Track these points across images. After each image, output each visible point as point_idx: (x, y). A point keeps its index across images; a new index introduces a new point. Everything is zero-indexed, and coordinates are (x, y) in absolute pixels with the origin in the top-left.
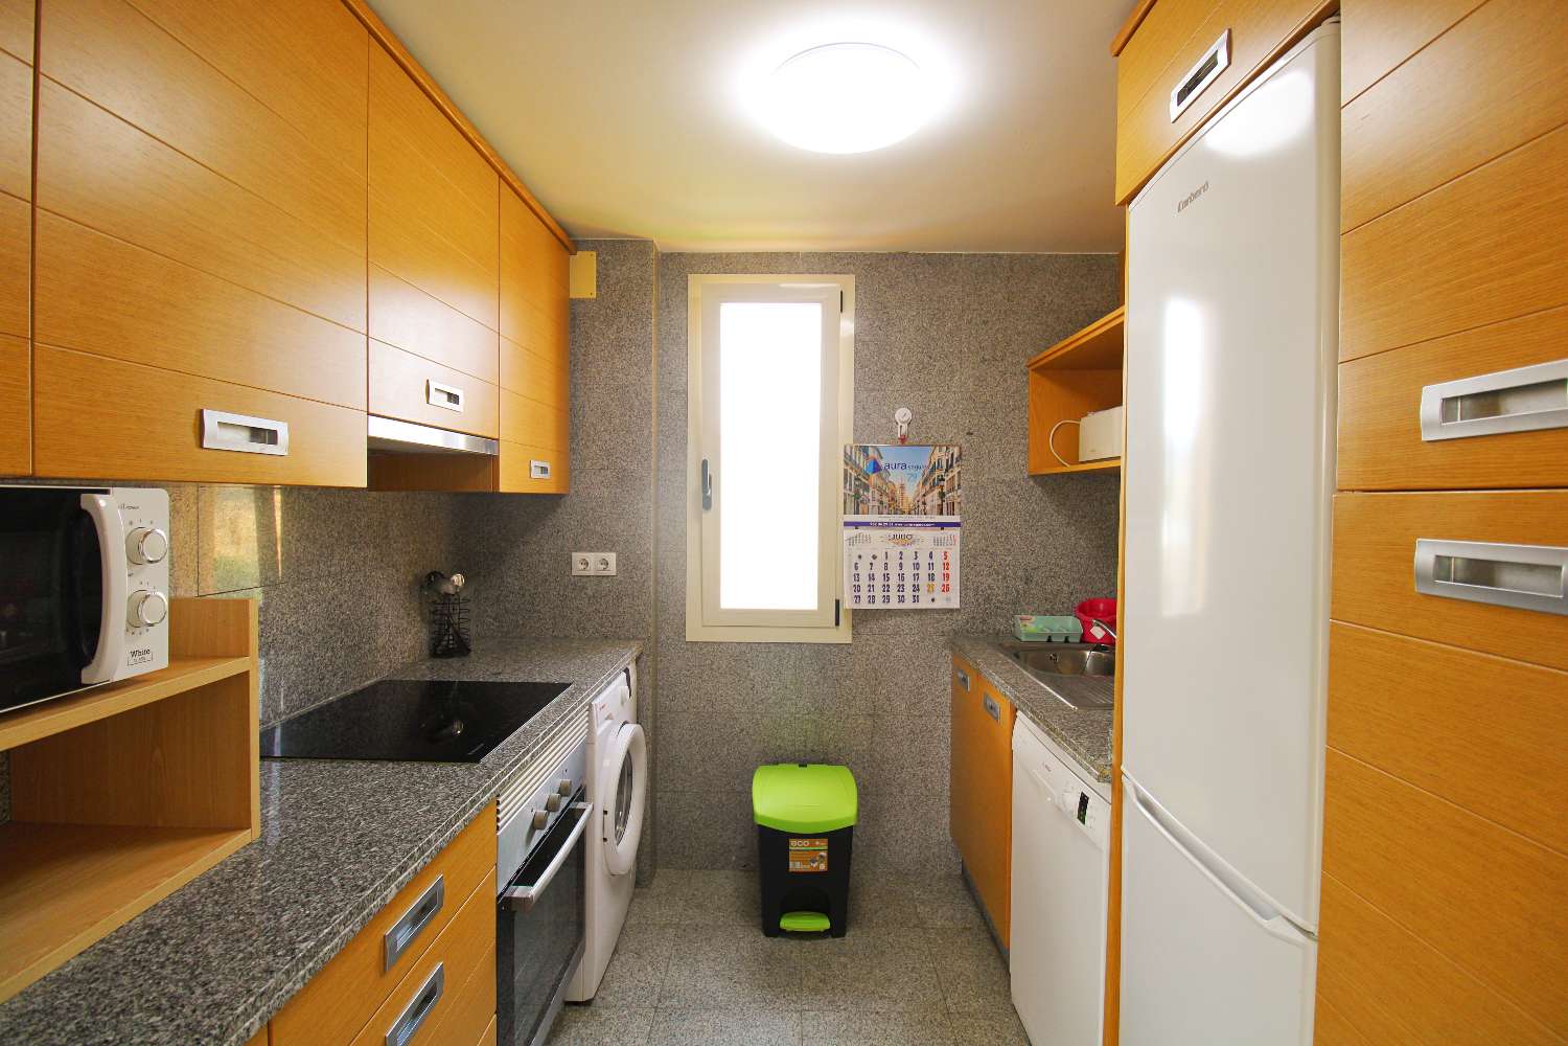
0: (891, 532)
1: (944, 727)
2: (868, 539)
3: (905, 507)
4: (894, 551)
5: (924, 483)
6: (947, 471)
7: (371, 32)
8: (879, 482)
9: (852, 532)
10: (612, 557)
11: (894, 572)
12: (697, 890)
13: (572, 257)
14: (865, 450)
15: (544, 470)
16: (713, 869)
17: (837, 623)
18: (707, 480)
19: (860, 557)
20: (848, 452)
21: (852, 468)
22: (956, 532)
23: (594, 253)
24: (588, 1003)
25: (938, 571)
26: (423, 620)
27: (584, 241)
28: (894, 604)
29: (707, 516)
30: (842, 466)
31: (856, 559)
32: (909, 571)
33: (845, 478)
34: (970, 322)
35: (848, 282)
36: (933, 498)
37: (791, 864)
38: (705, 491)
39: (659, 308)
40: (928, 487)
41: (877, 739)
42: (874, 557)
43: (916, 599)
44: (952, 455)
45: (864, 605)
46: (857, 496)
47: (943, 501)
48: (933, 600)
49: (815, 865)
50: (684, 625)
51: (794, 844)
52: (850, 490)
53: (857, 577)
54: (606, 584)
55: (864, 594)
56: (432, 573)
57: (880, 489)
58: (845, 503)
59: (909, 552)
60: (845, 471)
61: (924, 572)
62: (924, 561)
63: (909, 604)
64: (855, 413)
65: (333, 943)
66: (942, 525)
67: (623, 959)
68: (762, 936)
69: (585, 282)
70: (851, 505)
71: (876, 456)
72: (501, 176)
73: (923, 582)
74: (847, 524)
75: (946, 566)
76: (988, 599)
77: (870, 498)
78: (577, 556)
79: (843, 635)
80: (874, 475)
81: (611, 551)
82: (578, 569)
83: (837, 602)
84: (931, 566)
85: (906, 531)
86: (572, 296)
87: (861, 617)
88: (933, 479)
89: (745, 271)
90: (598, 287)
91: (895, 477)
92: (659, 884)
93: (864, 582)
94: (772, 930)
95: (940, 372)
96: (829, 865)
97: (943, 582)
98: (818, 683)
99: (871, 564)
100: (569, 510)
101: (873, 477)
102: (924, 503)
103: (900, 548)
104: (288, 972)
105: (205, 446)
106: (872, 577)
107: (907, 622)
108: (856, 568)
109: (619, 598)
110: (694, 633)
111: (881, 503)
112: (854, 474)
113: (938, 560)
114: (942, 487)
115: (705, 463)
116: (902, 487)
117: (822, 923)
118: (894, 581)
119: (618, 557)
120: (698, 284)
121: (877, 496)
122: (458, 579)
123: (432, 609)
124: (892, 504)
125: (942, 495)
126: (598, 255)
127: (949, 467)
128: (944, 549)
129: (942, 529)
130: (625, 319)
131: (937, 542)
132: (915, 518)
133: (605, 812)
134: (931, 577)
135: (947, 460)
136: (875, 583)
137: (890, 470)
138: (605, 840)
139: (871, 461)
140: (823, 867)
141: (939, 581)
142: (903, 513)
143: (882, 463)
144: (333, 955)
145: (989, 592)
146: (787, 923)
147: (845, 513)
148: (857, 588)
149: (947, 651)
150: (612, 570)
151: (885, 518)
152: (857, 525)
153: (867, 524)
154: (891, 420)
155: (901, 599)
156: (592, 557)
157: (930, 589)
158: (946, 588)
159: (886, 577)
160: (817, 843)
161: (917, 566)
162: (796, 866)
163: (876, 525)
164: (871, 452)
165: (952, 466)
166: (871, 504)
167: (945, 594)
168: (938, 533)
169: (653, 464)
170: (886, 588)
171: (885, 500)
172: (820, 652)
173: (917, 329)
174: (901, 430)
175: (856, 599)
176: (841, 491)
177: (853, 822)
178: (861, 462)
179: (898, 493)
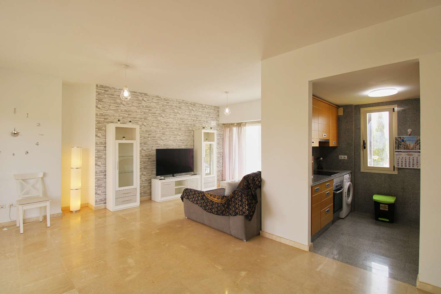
0: (407, 153)
2: (401, 155)
3: (410, 148)
4: (408, 157)
5: (415, 143)
8: (404, 144)
9: (397, 153)
10: (346, 157)
11: (408, 161)
13: (339, 109)
15: (335, 143)
17: (394, 170)
20: (396, 138)
23: (342, 108)
24: (343, 219)
27: (340, 106)
28: (407, 167)
29: (364, 150)
30: (395, 141)
31: (398, 158)
32: (411, 161)
33: (396, 143)
35: (395, 106)
36: (418, 147)
37: (380, 208)
38: (364, 145)
39: (355, 114)
40: (416, 144)
41: (404, 193)
42: (403, 158)
43: (413, 166)
45: (400, 167)
46: (398, 146)
48: (418, 167)
49: (385, 209)
50: (360, 169)
51: (381, 205)
54: (345, 161)
55: (400, 165)
57: (404, 145)
58: (395, 147)
59: (411, 157)
60: (396, 142)
61: (415, 161)
62: (415, 159)
63: (411, 167)
64: (398, 130)
69: (341, 112)
70: (397, 148)
71: (403, 138)
72: (329, 105)
73: (415, 163)
74: (396, 151)
78: (340, 156)
79: (396, 172)
81: (346, 155)
82: (340, 158)
83: (394, 166)
84: (417, 160)
85: (410, 153)
86: (339, 115)
87: (399, 169)
88: (418, 143)
89: (372, 106)
90: (343, 113)
91: (408, 143)
93: (400, 163)
94: (377, 219)
96: (388, 210)
98: (390, 181)
100: (338, 149)
101: (402, 143)
103: (409, 156)
107: (408, 170)
108: (398, 160)
109: (348, 163)
110: (362, 170)
111: (404, 147)
112: (398, 142)
115: (364, 141)
116: (410, 144)
117: (388, 220)
118: (408, 163)
120: (362, 110)
121: (403, 146)
122: (322, 158)
123: (318, 162)
124: (407, 147)
130: (348, 117)
132: (413, 150)
133: (346, 193)
134: (417, 162)
136: (403, 163)
137: (407, 141)
138: (346, 196)
139: (402, 140)
140: (387, 210)
142: (410, 149)
143: (405, 140)
146: (379, 219)
147: (396, 149)
148: (398, 164)
150: (346, 158)
151: (405, 150)
153: (401, 152)
154: (407, 131)
155: (410, 166)
156: (342, 156)
157: (417, 165)
159: (406, 162)
160: (386, 205)
161: (413, 160)
162: (381, 209)
163: (405, 152)
166: (402, 148)
169: (354, 141)
170: (406, 164)
171: (405, 147)
172: (390, 176)
173: (413, 113)
174: (409, 133)
175: (398, 166)
176: (395, 145)
177: (393, 203)
178: (399, 140)
179: (409, 146)
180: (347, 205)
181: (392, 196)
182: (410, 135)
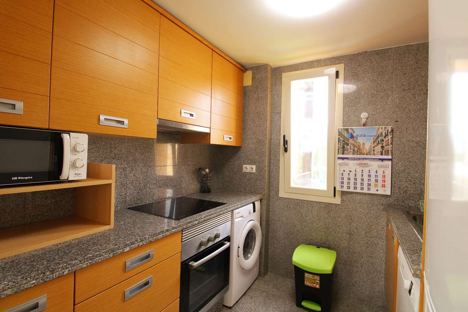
0: (358, 162)
1: (382, 244)
2: (347, 165)
3: (365, 152)
4: (359, 169)
5: (374, 142)
6: (385, 137)
7: (161, 14)
8: (353, 142)
9: (341, 161)
10: (254, 167)
11: (359, 178)
12: (278, 283)
13: (244, 73)
14: (347, 130)
15: (230, 138)
16: (286, 277)
17: (335, 196)
18: (285, 142)
19: (344, 171)
20: (340, 131)
21: (341, 137)
22: (390, 163)
23: (251, 71)
24: (230, 308)
25: (380, 179)
26: (198, 181)
27: (248, 68)
28: (358, 190)
29: (286, 154)
30: (338, 136)
31: (342, 172)
32: (366, 178)
33: (339, 141)
34: (396, 75)
35: (341, 67)
36: (378, 149)
37: (305, 282)
38: (284, 145)
39: (272, 85)
40: (376, 144)
41: (351, 243)
42: (350, 171)
43: (369, 189)
44: (388, 130)
45: (345, 189)
46: (343, 147)
47: (383, 150)
48: (377, 190)
49: (315, 285)
50: (279, 191)
51: (306, 275)
52: (341, 145)
53: (343, 178)
54: (252, 176)
55: (345, 185)
56: (200, 168)
57: (353, 145)
58: (338, 150)
59: (366, 170)
60: (339, 138)
61: (373, 178)
62: (373, 174)
63: (365, 191)
64: (343, 116)
65: (100, 258)
66: (382, 160)
67: (246, 298)
68: (295, 306)
69: (248, 80)
70: (341, 151)
71: (352, 132)
72: (213, 50)
73: (373, 182)
74: (339, 158)
75: (384, 177)
76: (405, 192)
77: (349, 148)
78: (244, 166)
79: (337, 200)
80: (351, 140)
81: (254, 165)
82: (244, 170)
83: (335, 188)
84: (376, 176)
85: (365, 162)
86: (244, 85)
87: (343, 193)
88: (378, 140)
89: (302, 69)
90: (252, 81)
91: (360, 140)
92: (267, 277)
93: (346, 181)
94: (299, 305)
95: (382, 97)
96: (320, 286)
97: (382, 183)
98: (327, 218)
99: (349, 174)
100: (242, 151)
101: (351, 141)
102: (374, 151)
103: (362, 168)
104: (80, 261)
105: (100, 124)
106: (349, 179)
107: (359, 197)
108: (342, 175)
109: (256, 180)
110: (282, 194)
111: (354, 150)
112: (342, 139)
113: (380, 174)
114: (383, 144)
115: (284, 136)
116: (364, 144)
117: (318, 308)
118: (359, 181)
119: (256, 167)
120: (285, 76)
121: (352, 147)
122: (207, 170)
123: (201, 179)
124: (358, 150)
125: (383, 147)
126: (252, 71)
127: (386, 135)
128: (383, 169)
129: (382, 161)
130: (260, 90)
131: (380, 167)
132: (369, 156)
133: (239, 247)
134: (377, 181)
135: (385, 133)
136: (350, 181)
137: (358, 137)
138: (238, 256)
139: (350, 134)
140: (318, 286)
141: (380, 183)
142: (364, 154)
143: (355, 135)
144: (100, 261)
145: (406, 189)
146: (304, 304)
147: (338, 154)
148: (342, 183)
149: (384, 212)
150: (254, 171)
151: (356, 156)
152: (343, 159)
153: (348, 158)
154: (359, 117)
155: (362, 189)
156: (248, 166)
157: (376, 186)
158: (384, 186)
159: (356, 179)
160: (315, 277)
161: (370, 176)
162: (307, 283)
163: (354, 159)
164: (350, 131)
165: (387, 135)
166: (349, 150)
167: (383, 188)
168: (380, 163)
169: (268, 137)
170: (355, 184)
171: (356, 149)
172: (328, 206)
173: (371, 81)
174: (364, 121)
175: (342, 187)
176: (337, 146)
177: (330, 272)
178: (346, 134)
179: (362, 146)
180: (244, 271)
181: (329, 248)
182: (364, 125)
